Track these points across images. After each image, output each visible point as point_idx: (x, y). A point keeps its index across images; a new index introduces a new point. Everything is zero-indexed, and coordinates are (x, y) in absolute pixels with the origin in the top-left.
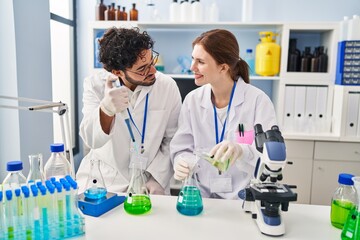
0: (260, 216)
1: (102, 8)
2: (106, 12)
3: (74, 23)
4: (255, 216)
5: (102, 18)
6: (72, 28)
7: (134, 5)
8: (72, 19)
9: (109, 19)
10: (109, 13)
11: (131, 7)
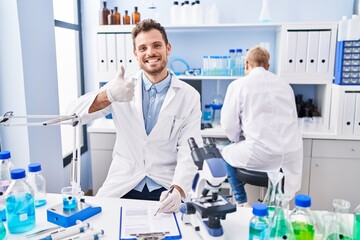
0: (203, 228)
1: (106, 13)
2: (109, 16)
3: (79, 28)
4: (197, 229)
5: (105, 22)
6: (78, 32)
7: (136, 8)
8: (77, 23)
9: (112, 24)
10: (112, 17)
11: (134, 10)
